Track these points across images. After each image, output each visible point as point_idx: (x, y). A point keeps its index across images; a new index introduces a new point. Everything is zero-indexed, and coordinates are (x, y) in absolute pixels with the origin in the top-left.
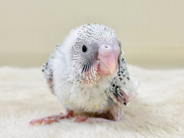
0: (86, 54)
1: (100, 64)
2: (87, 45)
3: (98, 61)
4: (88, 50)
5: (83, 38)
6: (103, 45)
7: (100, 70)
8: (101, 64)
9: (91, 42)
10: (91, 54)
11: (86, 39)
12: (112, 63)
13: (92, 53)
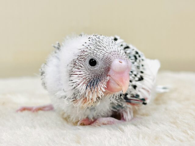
0: (95, 69)
1: (110, 80)
2: (97, 59)
3: (108, 78)
4: (98, 64)
5: (90, 50)
6: (116, 60)
7: (109, 88)
8: (112, 81)
9: (102, 55)
10: (101, 69)
11: (95, 52)
12: (126, 80)
13: (103, 69)
